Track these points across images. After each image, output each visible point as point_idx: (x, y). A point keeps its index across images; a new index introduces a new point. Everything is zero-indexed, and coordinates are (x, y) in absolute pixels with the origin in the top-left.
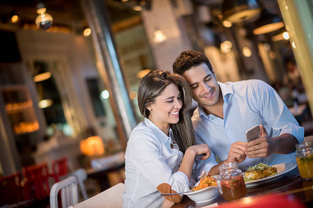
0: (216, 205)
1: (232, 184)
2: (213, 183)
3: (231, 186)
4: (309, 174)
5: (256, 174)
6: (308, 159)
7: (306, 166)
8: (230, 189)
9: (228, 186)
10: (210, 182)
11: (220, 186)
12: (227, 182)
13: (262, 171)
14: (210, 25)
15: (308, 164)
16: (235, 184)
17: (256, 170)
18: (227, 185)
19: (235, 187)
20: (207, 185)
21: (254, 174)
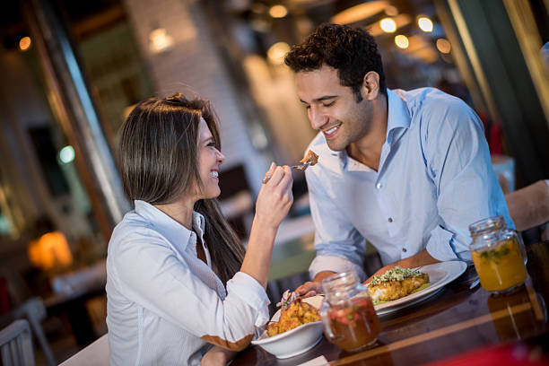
0: (321, 360)
1: (350, 317)
2: (308, 314)
3: (351, 320)
4: (501, 283)
5: (390, 288)
6: (496, 254)
7: (494, 266)
8: (347, 326)
9: (344, 321)
10: (301, 313)
11: (327, 322)
12: (340, 313)
13: (401, 282)
14: (246, 16)
15: (497, 263)
16: (357, 316)
17: (388, 281)
18: (341, 318)
19: (358, 322)
20: (296, 319)
21: (385, 290)
